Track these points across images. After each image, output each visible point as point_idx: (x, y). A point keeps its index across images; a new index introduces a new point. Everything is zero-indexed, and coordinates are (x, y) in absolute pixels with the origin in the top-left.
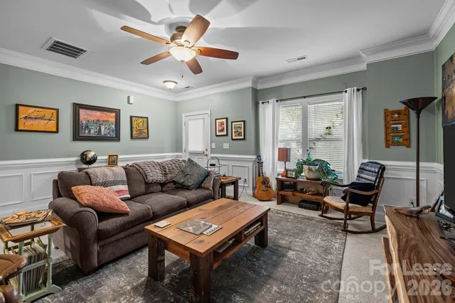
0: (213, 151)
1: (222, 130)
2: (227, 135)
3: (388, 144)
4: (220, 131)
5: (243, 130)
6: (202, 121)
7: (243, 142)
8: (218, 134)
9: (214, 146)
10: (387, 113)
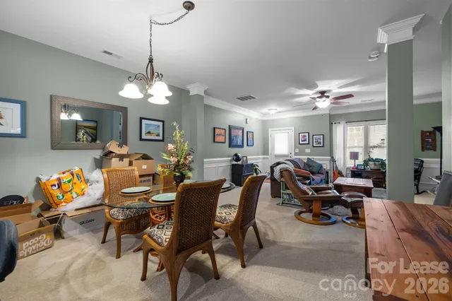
0: (296, 154)
1: (305, 140)
2: (309, 144)
3: (423, 149)
4: (302, 141)
5: (322, 141)
6: (287, 134)
7: (321, 148)
8: (301, 143)
9: (297, 151)
10: (423, 133)
